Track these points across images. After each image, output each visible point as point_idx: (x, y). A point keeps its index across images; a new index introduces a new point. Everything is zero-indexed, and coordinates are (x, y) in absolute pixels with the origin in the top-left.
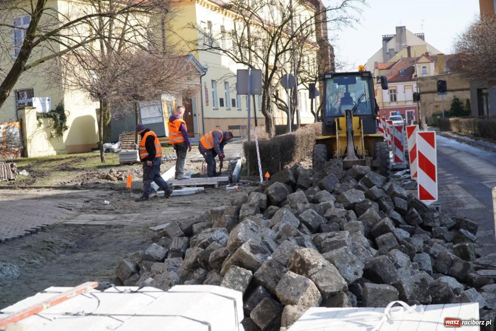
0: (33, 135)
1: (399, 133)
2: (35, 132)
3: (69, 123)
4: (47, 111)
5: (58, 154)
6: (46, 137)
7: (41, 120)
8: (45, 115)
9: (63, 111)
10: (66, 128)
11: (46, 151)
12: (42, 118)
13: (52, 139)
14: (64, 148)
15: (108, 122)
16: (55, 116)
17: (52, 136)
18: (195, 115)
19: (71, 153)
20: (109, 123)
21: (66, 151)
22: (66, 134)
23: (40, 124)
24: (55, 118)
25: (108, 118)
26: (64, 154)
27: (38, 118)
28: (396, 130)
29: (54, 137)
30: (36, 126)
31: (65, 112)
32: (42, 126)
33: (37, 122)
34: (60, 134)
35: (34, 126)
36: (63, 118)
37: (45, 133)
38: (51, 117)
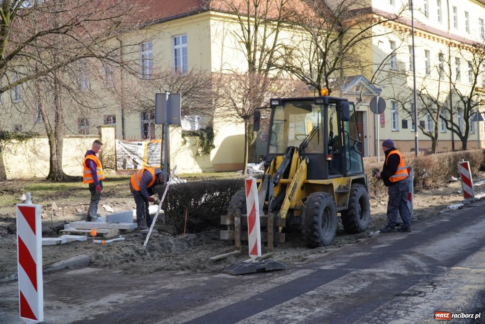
0: (176, 152)
2: (179, 150)
3: (218, 141)
4: (196, 129)
5: (204, 172)
6: (192, 155)
7: (187, 138)
8: (193, 134)
9: (212, 130)
10: (214, 147)
11: (191, 169)
12: (188, 136)
13: (198, 156)
14: (212, 166)
15: (253, 142)
16: (202, 135)
17: (198, 154)
18: (366, 137)
19: (218, 172)
20: (253, 144)
21: (213, 169)
22: (213, 153)
23: (185, 142)
24: (202, 138)
25: (253, 138)
26: (210, 172)
27: (183, 136)
29: (201, 155)
30: (180, 144)
31: (214, 131)
32: (188, 144)
33: (183, 140)
34: (207, 151)
35: (178, 143)
36: (211, 136)
37: (190, 151)
38: (198, 135)
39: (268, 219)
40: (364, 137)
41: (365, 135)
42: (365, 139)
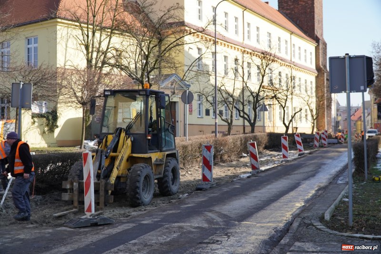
0: (27, 130)
1: (208, 152)
2: (29, 128)
3: (60, 122)
4: (44, 112)
5: (49, 146)
6: (40, 133)
7: (36, 119)
8: (40, 116)
9: (56, 113)
10: (57, 127)
11: (39, 144)
12: (36, 117)
13: (44, 134)
14: (55, 142)
15: (89, 123)
16: (48, 117)
17: (44, 132)
18: (178, 122)
19: (60, 147)
20: (89, 125)
21: (57, 145)
22: (57, 131)
23: (34, 123)
24: (48, 119)
25: (89, 120)
26: (54, 147)
27: (33, 117)
28: (206, 149)
29: (47, 133)
30: (30, 124)
31: (58, 114)
32: (36, 124)
33: (32, 120)
34: (51, 130)
35: (28, 123)
36: (55, 118)
37: (38, 129)
38: (45, 117)
39: (101, 184)
40: (176, 122)
41: (177, 120)
42: (177, 123)
